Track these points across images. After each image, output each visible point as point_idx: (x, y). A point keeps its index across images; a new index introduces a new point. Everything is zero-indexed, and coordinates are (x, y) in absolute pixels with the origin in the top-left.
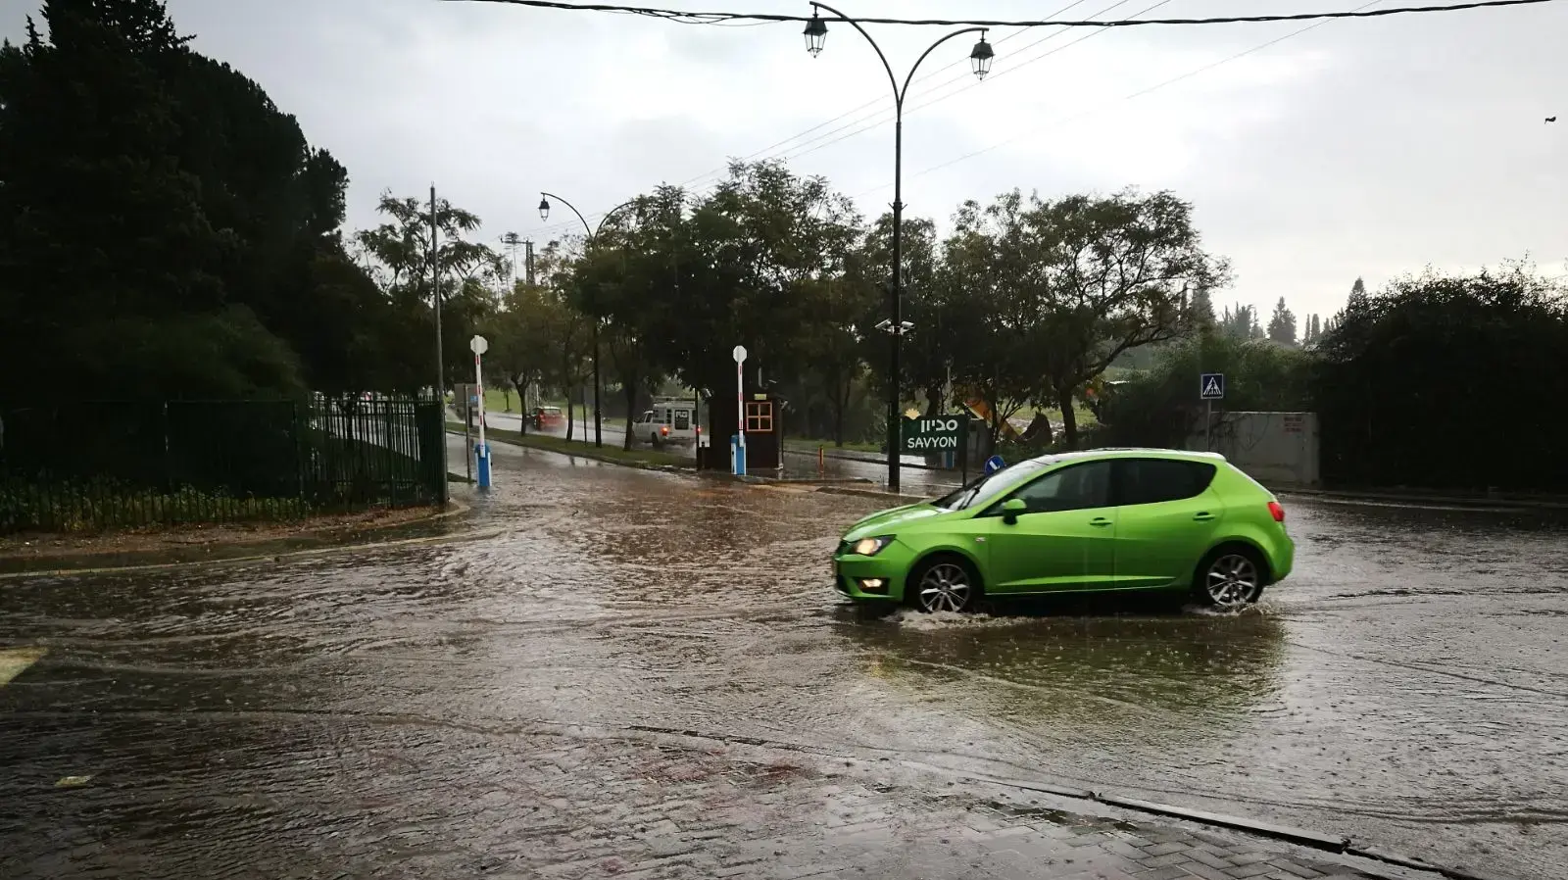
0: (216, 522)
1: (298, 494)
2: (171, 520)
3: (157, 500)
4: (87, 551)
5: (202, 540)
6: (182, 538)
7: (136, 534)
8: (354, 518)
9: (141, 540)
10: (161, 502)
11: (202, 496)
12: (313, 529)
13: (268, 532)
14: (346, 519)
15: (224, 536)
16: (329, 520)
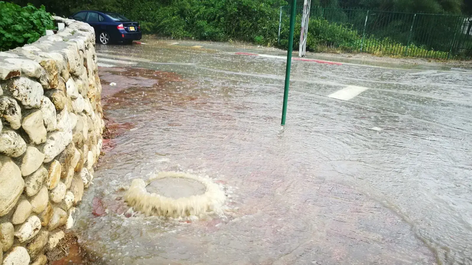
0: (418, 57)
1: (449, 51)
2: (405, 55)
3: (402, 47)
4: (378, 61)
5: (413, 62)
6: (406, 61)
7: (393, 58)
8: (467, 62)
9: (394, 59)
10: (403, 48)
11: (416, 48)
12: (451, 64)
13: (435, 63)
14: (463, 62)
15: (419, 62)
16: (457, 61)
